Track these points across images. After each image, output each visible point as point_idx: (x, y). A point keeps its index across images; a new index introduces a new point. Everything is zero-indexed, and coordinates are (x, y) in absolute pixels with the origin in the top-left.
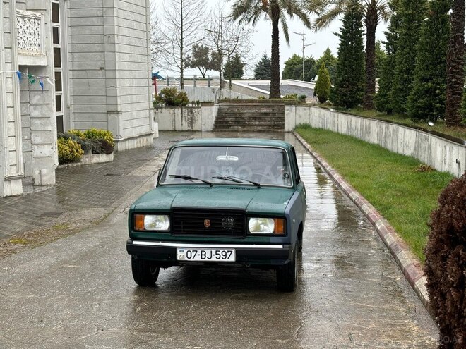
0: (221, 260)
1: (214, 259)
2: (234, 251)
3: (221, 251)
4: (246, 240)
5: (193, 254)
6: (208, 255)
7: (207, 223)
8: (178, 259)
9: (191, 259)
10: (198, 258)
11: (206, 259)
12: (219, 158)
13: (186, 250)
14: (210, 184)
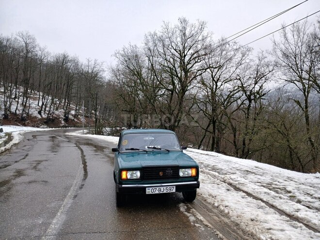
0: (169, 192)
1: (165, 192)
2: (175, 187)
3: (169, 187)
4: (179, 180)
5: (155, 190)
6: (162, 190)
7: (161, 174)
8: (147, 193)
9: (154, 193)
10: (157, 192)
11: (161, 192)
12: (145, 139)
13: (151, 189)
14: (147, 152)
